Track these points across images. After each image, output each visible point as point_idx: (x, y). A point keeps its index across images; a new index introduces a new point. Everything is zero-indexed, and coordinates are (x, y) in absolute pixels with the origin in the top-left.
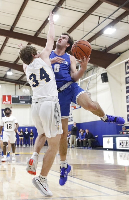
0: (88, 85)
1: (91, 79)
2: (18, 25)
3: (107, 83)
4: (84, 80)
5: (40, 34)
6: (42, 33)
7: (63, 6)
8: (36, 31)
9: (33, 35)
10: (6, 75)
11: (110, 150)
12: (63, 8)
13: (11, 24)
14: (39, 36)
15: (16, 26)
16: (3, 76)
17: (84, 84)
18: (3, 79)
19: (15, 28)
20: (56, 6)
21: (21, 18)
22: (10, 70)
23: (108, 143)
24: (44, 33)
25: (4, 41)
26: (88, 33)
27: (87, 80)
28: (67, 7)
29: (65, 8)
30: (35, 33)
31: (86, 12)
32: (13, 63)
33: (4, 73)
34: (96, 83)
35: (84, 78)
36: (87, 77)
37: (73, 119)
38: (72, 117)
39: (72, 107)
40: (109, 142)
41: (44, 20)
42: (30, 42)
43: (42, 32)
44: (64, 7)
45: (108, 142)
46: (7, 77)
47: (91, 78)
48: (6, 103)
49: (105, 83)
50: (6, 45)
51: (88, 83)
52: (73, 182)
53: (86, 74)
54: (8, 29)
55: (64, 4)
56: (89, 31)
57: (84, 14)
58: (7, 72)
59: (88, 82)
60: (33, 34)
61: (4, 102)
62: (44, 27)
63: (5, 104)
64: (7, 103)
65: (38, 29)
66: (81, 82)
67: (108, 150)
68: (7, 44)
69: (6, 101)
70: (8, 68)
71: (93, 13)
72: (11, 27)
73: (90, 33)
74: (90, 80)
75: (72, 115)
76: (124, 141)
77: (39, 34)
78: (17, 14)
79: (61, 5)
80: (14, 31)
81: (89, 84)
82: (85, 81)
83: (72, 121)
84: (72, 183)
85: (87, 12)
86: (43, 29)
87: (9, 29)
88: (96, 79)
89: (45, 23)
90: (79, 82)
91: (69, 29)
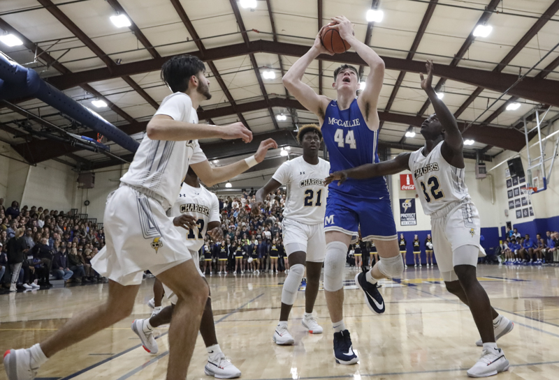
0: (556, 147)
2: (420, 49)
4: (547, 137)
5: (462, 61)
6: (465, 59)
7: (497, 9)
8: (453, 56)
9: (448, 64)
10: (404, 138)
12: (498, 12)
13: (408, 48)
14: (459, 65)
15: (418, 51)
16: (398, 139)
17: (549, 145)
18: (399, 145)
19: (416, 54)
20: (486, 10)
21: (425, 36)
22: (410, 129)
24: (468, 59)
25: (397, 78)
26: (547, 52)
27: (553, 137)
28: (505, 11)
29: (502, 13)
30: (452, 59)
31: (540, 16)
32: (416, 115)
33: (401, 134)
35: (548, 135)
36: (553, 132)
37: (533, 211)
38: (531, 208)
39: (530, 188)
41: (467, 37)
42: (443, 77)
43: (463, 57)
44: (500, 10)
46: (407, 141)
48: (406, 188)
50: (402, 85)
51: (555, 144)
52: (542, 331)
53: (552, 127)
54: (403, 56)
55: (500, 5)
56: (550, 49)
57: (537, 20)
58: (406, 132)
60: (447, 62)
61: (404, 187)
62: (467, 48)
63: (404, 189)
64: (409, 188)
65: (456, 53)
66: (542, 142)
68: (403, 83)
69: (406, 185)
70: (407, 126)
71: (553, 18)
72: (407, 53)
73: (552, 53)
75: (530, 203)
77: (459, 61)
78: (417, 30)
79: (495, 8)
80: (413, 59)
81: (557, 145)
82: (549, 139)
83: (532, 214)
84: (540, 332)
85: (542, 17)
86: (466, 51)
87: (404, 58)
89: (469, 41)
90: (540, 142)
91: (512, 48)
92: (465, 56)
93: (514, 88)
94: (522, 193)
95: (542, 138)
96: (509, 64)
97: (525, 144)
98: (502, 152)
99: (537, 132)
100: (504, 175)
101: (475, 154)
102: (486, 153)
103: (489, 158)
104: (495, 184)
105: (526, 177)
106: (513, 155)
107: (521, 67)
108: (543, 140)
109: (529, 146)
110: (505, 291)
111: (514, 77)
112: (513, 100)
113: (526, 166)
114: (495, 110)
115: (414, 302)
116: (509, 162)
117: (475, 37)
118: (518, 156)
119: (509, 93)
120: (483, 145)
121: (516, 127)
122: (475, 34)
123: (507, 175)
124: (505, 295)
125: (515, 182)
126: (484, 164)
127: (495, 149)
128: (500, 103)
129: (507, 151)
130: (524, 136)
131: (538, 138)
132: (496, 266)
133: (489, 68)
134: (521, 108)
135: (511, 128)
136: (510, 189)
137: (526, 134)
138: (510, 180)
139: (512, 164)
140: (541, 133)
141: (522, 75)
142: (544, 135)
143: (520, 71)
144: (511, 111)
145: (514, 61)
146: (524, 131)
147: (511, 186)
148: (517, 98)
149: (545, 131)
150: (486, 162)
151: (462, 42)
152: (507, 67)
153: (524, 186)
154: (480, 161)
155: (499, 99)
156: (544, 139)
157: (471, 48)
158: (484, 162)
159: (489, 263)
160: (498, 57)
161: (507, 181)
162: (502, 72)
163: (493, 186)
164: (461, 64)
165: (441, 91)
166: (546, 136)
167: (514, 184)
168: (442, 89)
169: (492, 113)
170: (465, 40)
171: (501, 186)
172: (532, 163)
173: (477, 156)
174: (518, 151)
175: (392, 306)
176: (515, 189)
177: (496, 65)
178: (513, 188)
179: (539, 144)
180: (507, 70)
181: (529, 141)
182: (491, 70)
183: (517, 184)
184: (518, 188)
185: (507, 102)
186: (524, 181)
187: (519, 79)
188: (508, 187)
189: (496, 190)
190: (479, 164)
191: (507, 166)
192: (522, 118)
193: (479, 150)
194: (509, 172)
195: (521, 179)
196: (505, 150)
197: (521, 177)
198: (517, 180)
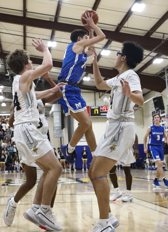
5: (123, 28)
6: (125, 27)
8: (117, 25)
9: (114, 30)
10: (82, 81)
14: (121, 31)
22: (86, 75)
24: (127, 27)
30: (116, 27)
32: (90, 66)
41: (127, 11)
42: (110, 39)
43: (124, 26)
46: (84, 84)
58: (83, 77)
60: (113, 29)
62: (127, 20)
65: (119, 22)
77: (121, 28)
86: (126, 22)
89: (129, 14)
91: (158, 20)
92: (126, 25)
93: (159, 48)
94: (162, 121)
96: (156, 31)
97: (165, 87)
98: (149, 92)
100: (150, 108)
104: (145, 114)
105: (166, 110)
106: (157, 94)
107: (164, 34)
110: (149, 188)
111: (160, 40)
112: (158, 56)
113: (166, 103)
114: (145, 63)
115: (85, 194)
116: (154, 99)
117: (133, 12)
118: (160, 95)
119: (155, 52)
121: (160, 75)
122: (132, 10)
123: (152, 108)
124: (150, 191)
128: (149, 59)
129: (153, 92)
130: (165, 81)
132: (143, 170)
133: (142, 34)
134: (163, 62)
135: (156, 76)
138: (154, 112)
139: (156, 101)
141: (165, 39)
143: (164, 36)
144: (157, 64)
145: (160, 30)
146: (165, 78)
148: (161, 55)
151: (123, 15)
152: (154, 34)
153: (164, 116)
155: (148, 55)
157: (130, 19)
159: (139, 168)
160: (148, 26)
161: (153, 112)
162: (151, 36)
163: (143, 116)
164: (123, 31)
165: (108, 49)
168: (109, 47)
169: (143, 65)
170: (126, 14)
171: (149, 116)
174: (161, 91)
175: (71, 197)
177: (147, 32)
180: (154, 35)
182: (143, 35)
185: (154, 58)
186: (164, 112)
187: (163, 42)
189: (145, 118)
191: (152, 102)
192: (164, 69)
194: (154, 106)
195: (162, 111)
196: (152, 91)
197: (162, 110)
198: (159, 112)
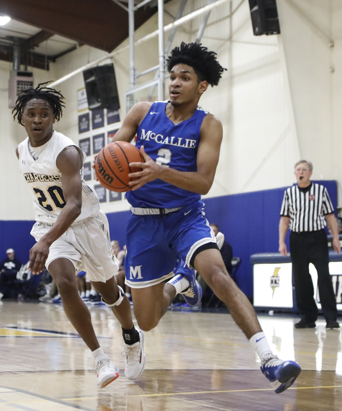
1: (209, 21)
3: (273, 38)
4: (178, 22)
11: (280, 312)
23: (273, 288)
27: (191, 22)
34: (230, 39)
35: (181, 16)
36: (193, 10)
40: (276, 282)
45: (274, 282)
47: (207, 15)
49: (264, 37)
59: (196, 31)
66: (164, 33)
67: (271, 312)
74: (206, 26)
76: (338, 276)
88: (228, 21)
90: (159, 32)
95: (165, 24)
97: (126, 35)
98: (74, 48)
99: (155, 9)
101: (10, 49)
102: (37, 50)
103: (43, 62)
105: (123, 112)
106: (98, 58)
108: (167, 28)
109: (135, 40)
113: (124, 86)
116: (87, 74)
118: (108, 62)
120: (29, 30)
125: (98, 120)
126: (30, 75)
127: (57, 42)
129: (86, 47)
130: (127, 14)
131: (157, 22)
136: (85, 135)
137: (131, 10)
138: (87, 116)
139: (92, 79)
140: (165, 11)
142: (170, 17)
146: (127, 5)
147: (87, 130)
149: (174, 8)
150: (36, 71)
154: (22, 68)
156: (170, 26)
158: (30, 69)
161: (81, 118)
166: (175, 19)
167: (96, 126)
172: (137, 80)
173: (16, 54)
174: (110, 48)
176: (95, 137)
178: (92, 133)
179: (157, 36)
181: (136, 27)
183: (101, 125)
184: (102, 135)
186: (116, 119)
188: (81, 131)
190: (20, 74)
191: (81, 84)
193: (21, 39)
194: (85, 96)
195: (111, 114)
196: (81, 45)
197: (111, 109)
198: (102, 116)
